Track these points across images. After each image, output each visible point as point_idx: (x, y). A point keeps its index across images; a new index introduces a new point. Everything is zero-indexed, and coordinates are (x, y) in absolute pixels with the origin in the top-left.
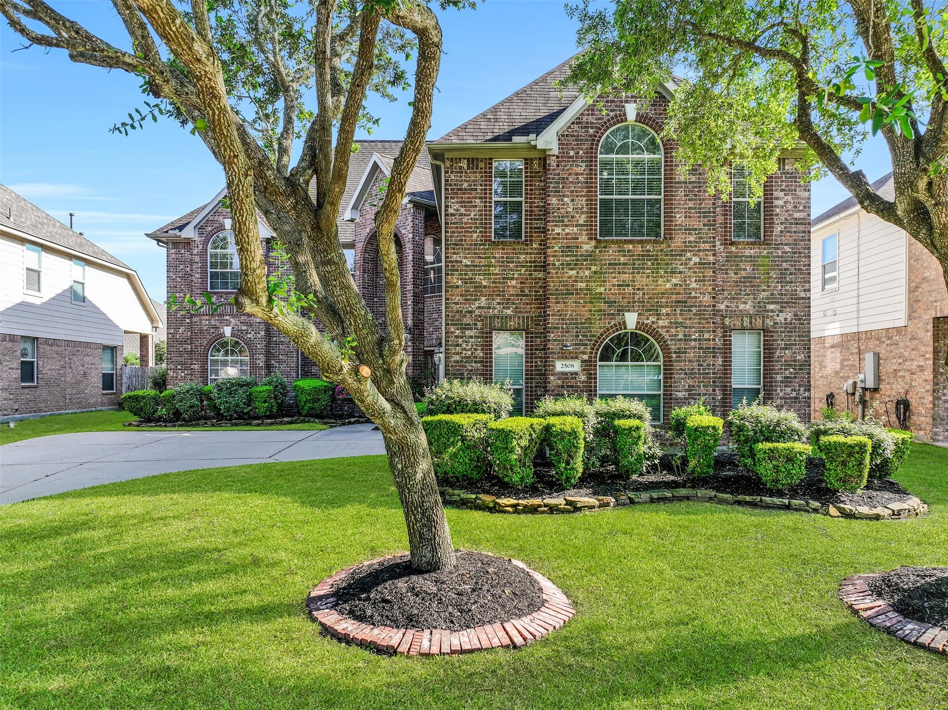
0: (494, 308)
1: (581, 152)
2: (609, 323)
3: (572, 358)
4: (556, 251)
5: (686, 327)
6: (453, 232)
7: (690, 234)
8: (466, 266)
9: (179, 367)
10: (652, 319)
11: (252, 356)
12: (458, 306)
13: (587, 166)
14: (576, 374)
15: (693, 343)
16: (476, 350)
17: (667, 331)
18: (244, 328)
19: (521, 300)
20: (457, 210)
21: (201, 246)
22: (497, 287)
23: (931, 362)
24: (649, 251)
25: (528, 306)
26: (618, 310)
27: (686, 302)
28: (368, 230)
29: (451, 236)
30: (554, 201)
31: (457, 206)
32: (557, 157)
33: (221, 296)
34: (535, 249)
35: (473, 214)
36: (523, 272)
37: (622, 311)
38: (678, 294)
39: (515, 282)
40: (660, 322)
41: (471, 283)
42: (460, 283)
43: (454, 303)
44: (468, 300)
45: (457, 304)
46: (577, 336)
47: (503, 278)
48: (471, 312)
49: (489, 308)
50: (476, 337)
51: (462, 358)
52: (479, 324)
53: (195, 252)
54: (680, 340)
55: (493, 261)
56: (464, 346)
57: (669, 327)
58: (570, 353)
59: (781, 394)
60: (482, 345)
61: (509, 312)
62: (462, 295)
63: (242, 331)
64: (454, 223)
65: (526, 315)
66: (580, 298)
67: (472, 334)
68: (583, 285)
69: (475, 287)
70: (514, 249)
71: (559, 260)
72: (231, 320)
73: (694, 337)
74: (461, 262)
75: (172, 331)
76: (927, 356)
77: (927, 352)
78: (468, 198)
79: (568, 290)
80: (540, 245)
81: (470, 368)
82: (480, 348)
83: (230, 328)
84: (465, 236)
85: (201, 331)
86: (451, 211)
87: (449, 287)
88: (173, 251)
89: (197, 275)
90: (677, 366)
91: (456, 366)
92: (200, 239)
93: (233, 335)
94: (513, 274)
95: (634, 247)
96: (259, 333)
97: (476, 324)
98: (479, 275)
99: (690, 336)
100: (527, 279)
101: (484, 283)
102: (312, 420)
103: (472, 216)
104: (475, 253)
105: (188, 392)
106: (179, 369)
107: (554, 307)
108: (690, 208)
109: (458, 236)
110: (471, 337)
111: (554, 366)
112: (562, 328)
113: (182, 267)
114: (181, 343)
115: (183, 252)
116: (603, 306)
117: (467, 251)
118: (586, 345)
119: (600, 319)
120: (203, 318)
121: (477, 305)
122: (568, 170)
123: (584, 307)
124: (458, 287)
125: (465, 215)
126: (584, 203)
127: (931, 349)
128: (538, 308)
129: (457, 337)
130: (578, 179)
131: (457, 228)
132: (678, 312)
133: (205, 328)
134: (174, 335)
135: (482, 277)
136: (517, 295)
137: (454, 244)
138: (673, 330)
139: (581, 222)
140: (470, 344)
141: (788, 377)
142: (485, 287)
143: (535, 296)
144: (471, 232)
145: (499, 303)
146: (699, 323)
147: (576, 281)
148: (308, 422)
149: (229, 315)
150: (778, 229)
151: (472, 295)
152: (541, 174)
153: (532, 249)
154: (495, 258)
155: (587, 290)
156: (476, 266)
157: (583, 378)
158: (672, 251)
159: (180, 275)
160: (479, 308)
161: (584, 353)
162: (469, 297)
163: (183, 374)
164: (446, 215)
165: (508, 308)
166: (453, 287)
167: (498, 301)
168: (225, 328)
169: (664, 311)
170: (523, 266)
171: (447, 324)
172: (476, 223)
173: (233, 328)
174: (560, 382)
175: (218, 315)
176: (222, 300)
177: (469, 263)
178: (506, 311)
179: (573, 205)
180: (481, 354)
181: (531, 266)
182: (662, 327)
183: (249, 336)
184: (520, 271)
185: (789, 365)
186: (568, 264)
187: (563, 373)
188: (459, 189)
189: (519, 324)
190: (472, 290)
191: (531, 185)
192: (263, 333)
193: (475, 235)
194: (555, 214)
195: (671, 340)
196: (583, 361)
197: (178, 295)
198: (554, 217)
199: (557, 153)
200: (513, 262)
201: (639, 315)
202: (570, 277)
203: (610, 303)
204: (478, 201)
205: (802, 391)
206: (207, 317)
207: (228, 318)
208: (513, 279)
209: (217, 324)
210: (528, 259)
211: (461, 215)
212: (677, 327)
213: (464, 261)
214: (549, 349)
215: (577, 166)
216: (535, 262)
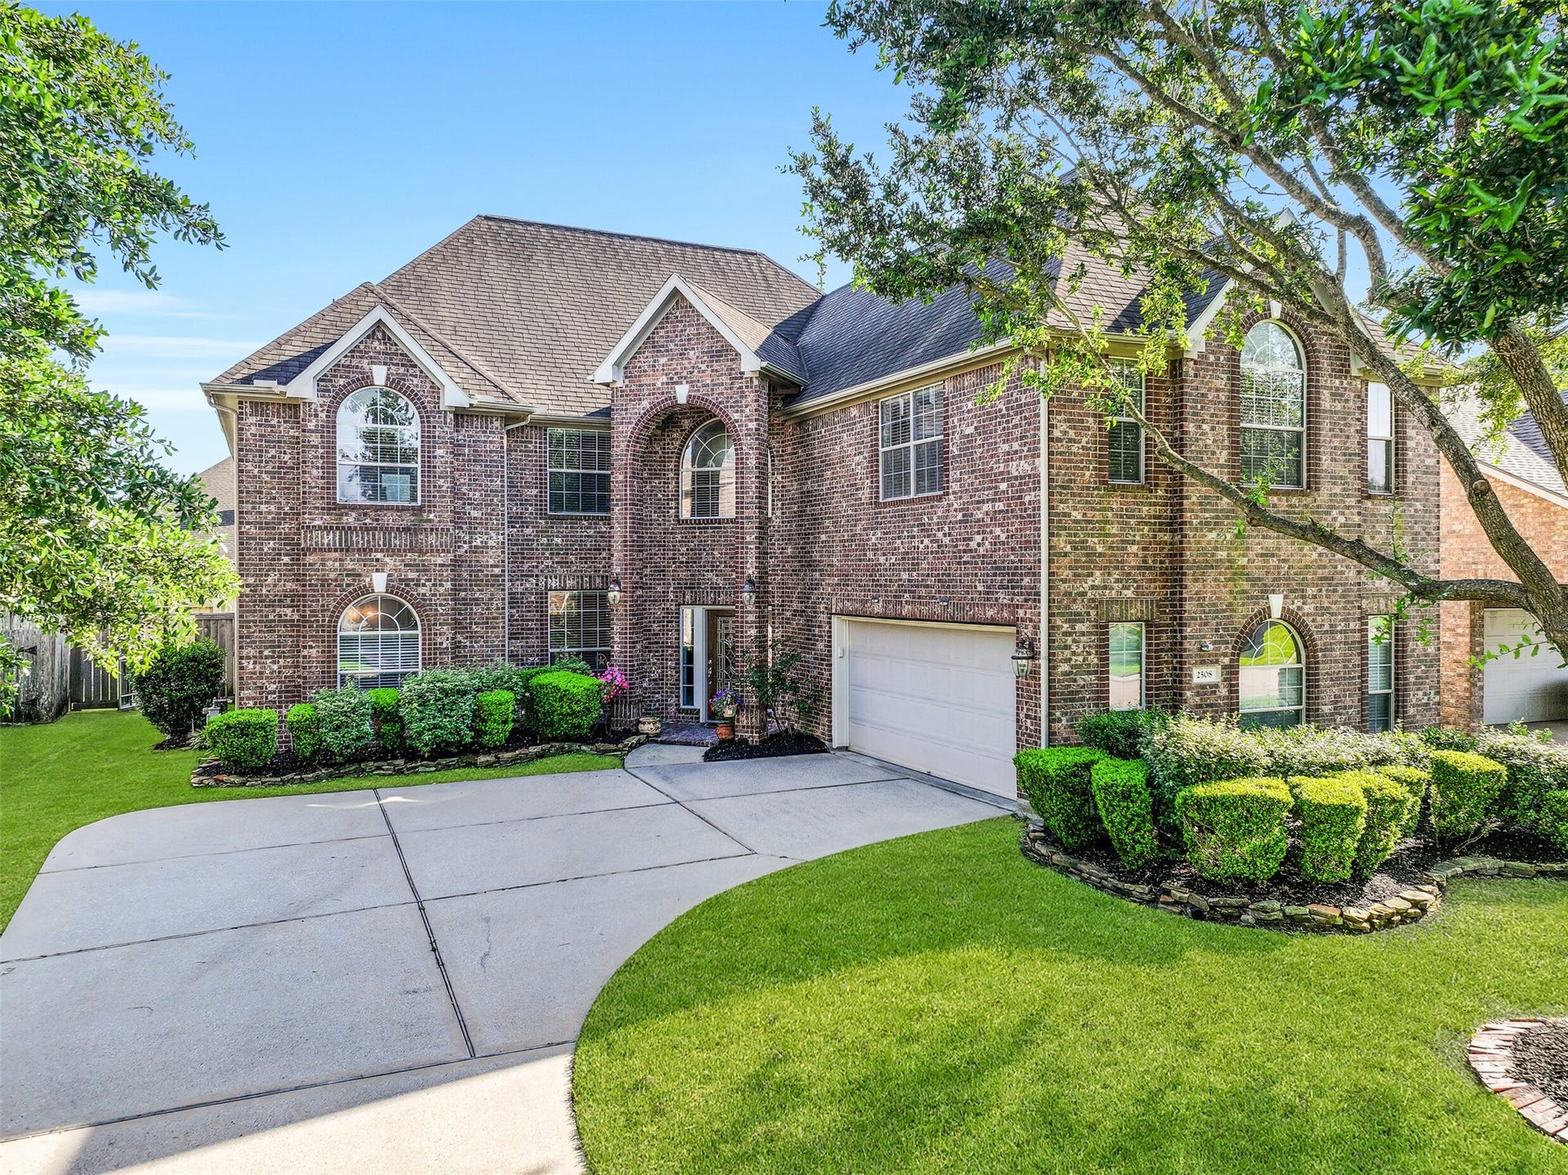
0: (1112, 589)
1: (1222, 358)
2: (1253, 610)
3: (1212, 662)
4: (1193, 503)
5: (1332, 614)
6: (1060, 468)
7: (1334, 484)
8: (1076, 521)
9: (266, 653)
10: (1298, 603)
11: (428, 628)
12: (1066, 585)
13: (1228, 379)
14: (1216, 686)
15: (1339, 636)
16: (1089, 653)
17: (1313, 621)
18: (412, 575)
19: (1144, 574)
20: (1065, 433)
21: (323, 415)
22: (1115, 555)
23: (1467, 639)
24: (1295, 506)
25: (1152, 585)
26: (1262, 591)
27: (1332, 579)
28: (645, 404)
29: (1057, 475)
30: (1190, 427)
31: (1064, 426)
32: (1196, 362)
33: (365, 515)
34: (1161, 497)
35: (1084, 440)
36: (1145, 531)
37: (1266, 591)
38: (1325, 567)
39: (1136, 547)
40: (1306, 607)
41: (1082, 548)
42: (1068, 548)
43: (1061, 580)
44: (1079, 575)
45: (1064, 581)
46: (1217, 630)
47: (1123, 542)
48: (1084, 594)
49: (1105, 587)
50: (1090, 633)
51: (1072, 667)
52: (1093, 613)
53: (311, 425)
54: (1326, 632)
55: (1110, 514)
56: (1074, 648)
57: (1315, 614)
58: (1210, 655)
59: (1414, 701)
60: (1097, 646)
61: (1129, 593)
62: (1070, 568)
63: (407, 581)
64: (1061, 453)
65: (1150, 597)
66: (1220, 574)
67: (1084, 629)
68: (1224, 554)
69: (1087, 555)
70: (1135, 497)
71: (1197, 517)
72: (387, 559)
73: (1339, 628)
74: (1069, 515)
75: (251, 580)
76: (1460, 631)
77: (1458, 626)
78: (1079, 415)
79: (1207, 561)
80: (1166, 491)
81: (1082, 683)
82: (1093, 651)
83: (385, 575)
84: (1074, 474)
85: (324, 582)
86: (1057, 433)
87: (1055, 555)
88: (253, 420)
89: (315, 472)
90: (1323, 668)
91: (1064, 681)
92: (321, 401)
93: (390, 589)
94: (1134, 536)
95: (1279, 500)
96: (441, 585)
97: (1088, 614)
98: (1092, 536)
99: (1336, 626)
100: (1150, 543)
101: (1100, 549)
102: (576, 746)
103: (1084, 444)
104: (1087, 502)
105: (354, 710)
106: (267, 657)
107: (1192, 587)
108: (1335, 448)
109: (1065, 474)
110: (1083, 634)
111: (1190, 676)
112: (1201, 619)
113: (273, 452)
114: (271, 605)
115: (274, 422)
116: (1246, 585)
117: (1078, 499)
118: (1227, 642)
119: (1243, 605)
120: (327, 555)
121: (1090, 583)
122: (1207, 383)
123: (1225, 586)
124: (1066, 555)
125: (1075, 441)
126: (1225, 433)
127: (1468, 622)
128: (1164, 587)
129: (1066, 634)
130: (1218, 397)
131: (1065, 460)
132: (1324, 592)
133: (332, 575)
134: (254, 588)
135: (1096, 540)
136: (1139, 568)
137: (1060, 487)
138: (1319, 619)
139: (1222, 461)
140: (1081, 645)
141: (1420, 677)
142: (1100, 555)
143: (1161, 568)
144: (1082, 469)
145: (1117, 581)
146: (1345, 608)
147: (1216, 549)
148: (570, 752)
149: (382, 551)
150: (1410, 478)
151: (1083, 568)
152: (1167, 384)
153: (1156, 497)
154: (1112, 509)
155: (1229, 561)
156: (1089, 522)
157: (1224, 692)
158: (1318, 507)
159: (269, 468)
160: (1093, 587)
161: (1225, 655)
162: (1080, 571)
163: (275, 667)
164: (1050, 440)
165: (1127, 588)
166: (1059, 555)
167: (1116, 576)
168: (375, 575)
169: (1310, 592)
170: (1146, 524)
171: (1051, 615)
172: (1088, 455)
173: (389, 575)
174: (1197, 699)
175: (359, 550)
176: (368, 521)
177: (1079, 517)
178: (1125, 592)
179: (1213, 435)
180: (1096, 661)
181: (1155, 524)
182: (1308, 614)
183: (422, 590)
184: (1142, 530)
185: (1420, 661)
186: (1208, 523)
187: (1203, 687)
188: (1067, 400)
189: (1142, 612)
190: (1083, 559)
191: (1156, 401)
192: (448, 585)
193: (1088, 474)
194: (1193, 448)
195: (1317, 632)
196: (1224, 667)
197: (263, 508)
198: (1192, 452)
199: (1196, 358)
200: (1133, 517)
201: (1286, 597)
202: (1209, 542)
203: (1254, 581)
204: (1091, 420)
205: (1432, 696)
206: (337, 555)
207: (379, 555)
208: (1133, 542)
209: (359, 568)
210: (1153, 513)
211: (1070, 440)
212: (1323, 614)
213: (1074, 513)
214: (1185, 650)
215: (1218, 378)
216: (1160, 517)
